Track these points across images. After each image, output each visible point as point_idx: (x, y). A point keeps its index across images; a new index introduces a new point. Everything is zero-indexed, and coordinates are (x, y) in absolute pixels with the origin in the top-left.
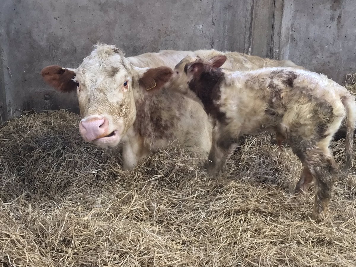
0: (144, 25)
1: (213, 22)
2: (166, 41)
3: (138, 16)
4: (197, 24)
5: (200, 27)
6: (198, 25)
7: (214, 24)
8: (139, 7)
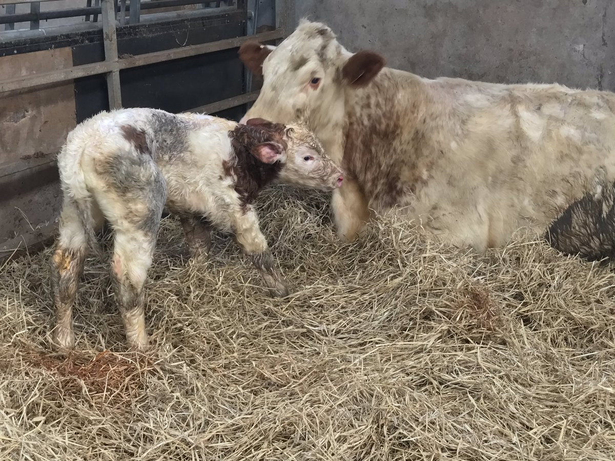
0: (488, 40)
1: (604, 40)
2: (521, 67)
3: (479, 26)
4: (576, 42)
5: (580, 47)
6: (578, 44)
7: (605, 44)
8: (481, 12)
